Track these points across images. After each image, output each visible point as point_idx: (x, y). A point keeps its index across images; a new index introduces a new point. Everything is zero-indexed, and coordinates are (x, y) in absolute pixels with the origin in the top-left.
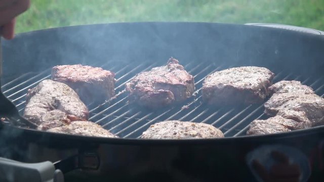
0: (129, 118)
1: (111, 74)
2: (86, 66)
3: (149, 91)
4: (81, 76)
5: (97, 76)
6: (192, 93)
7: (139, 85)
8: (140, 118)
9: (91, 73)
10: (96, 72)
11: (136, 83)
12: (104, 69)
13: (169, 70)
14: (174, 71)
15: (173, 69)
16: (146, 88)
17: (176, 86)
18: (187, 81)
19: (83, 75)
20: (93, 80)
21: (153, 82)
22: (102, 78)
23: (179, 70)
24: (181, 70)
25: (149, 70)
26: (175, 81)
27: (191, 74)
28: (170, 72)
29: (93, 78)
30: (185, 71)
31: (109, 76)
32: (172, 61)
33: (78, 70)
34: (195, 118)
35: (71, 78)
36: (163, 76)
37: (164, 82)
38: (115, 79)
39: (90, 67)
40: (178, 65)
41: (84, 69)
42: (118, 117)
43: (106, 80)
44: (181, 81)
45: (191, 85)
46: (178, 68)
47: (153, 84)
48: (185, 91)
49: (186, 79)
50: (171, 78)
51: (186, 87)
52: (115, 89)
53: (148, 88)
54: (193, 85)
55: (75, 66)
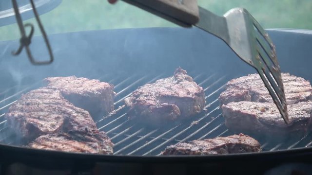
0: (131, 136)
1: (109, 86)
2: (81, 78)
3: (151, 105)
4: (75, 88)
5: (94, 89)
6: (202, 107)
7: (141, 98)
8: (143, 136)
9: (87, 85)
10: (92, 84)
11: (138, 96)
12: (101, 81)
13: (176, 81)
14: (181, 83)
15: (181, 80)
16: (148, 102)
17: (183, 99)
18: (196, 94)
19: (78, 87)
20: (89, 93)
21: (157, 95)
22: (98, 90)
23: (188, 82)
24: (190, 81)
25: (154, 82)
26: (182, 94)
27: (201, 86)
28: (177, 83)
29: (88, 91)
30: (195, 83)
31: (107, 88)
32: (180, 71)
33: (72, 82)
34: (206, 135)
35: (64, 90)
36: (170, 88)
37: (170, 94)
38: (114, 92)
39: (85, 79)
40: (186, 76)
41: (79, 81)
42: (118, 135)
43: (104, 92)
44: (188, 93)
45: (201, 98)
46: (186, 79)
47: (157, 98)
48: (194, 105)
49: (195, 92)
50: (177, 90)
51: (195, 101)
52: (115, 104)
53: (151, 102)
54: (204, 99)
55: (69, 78)
